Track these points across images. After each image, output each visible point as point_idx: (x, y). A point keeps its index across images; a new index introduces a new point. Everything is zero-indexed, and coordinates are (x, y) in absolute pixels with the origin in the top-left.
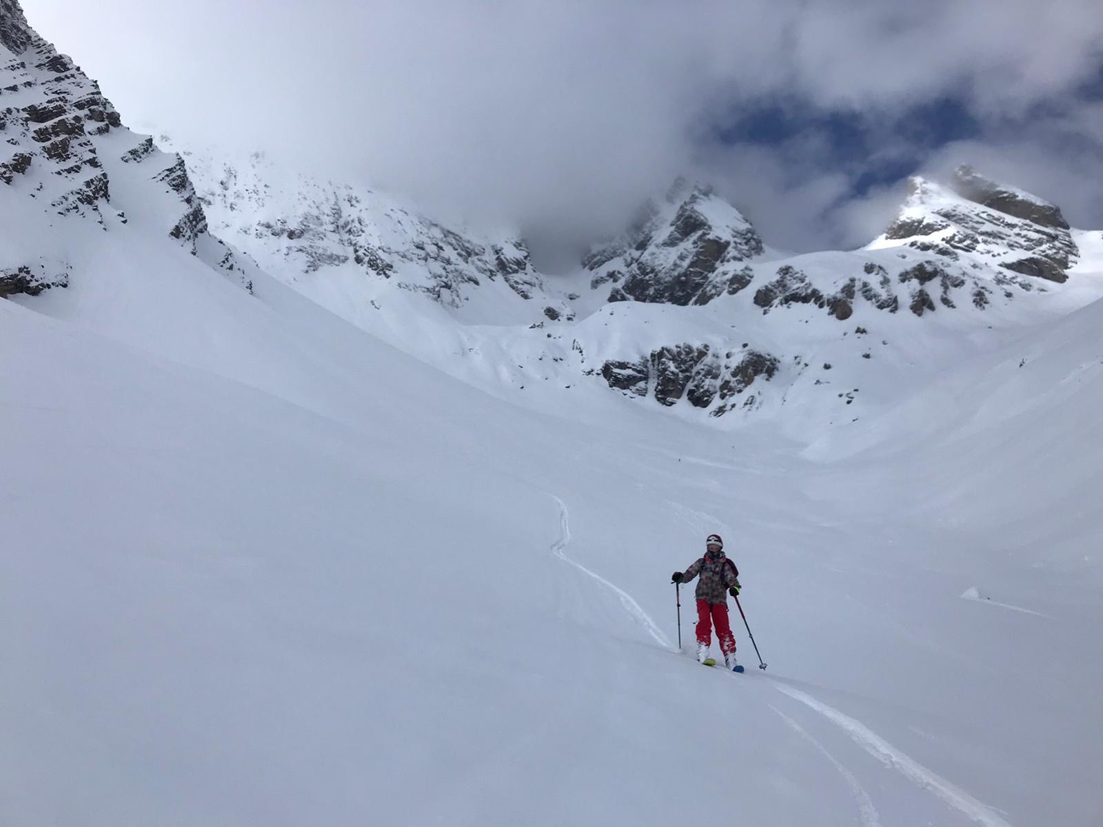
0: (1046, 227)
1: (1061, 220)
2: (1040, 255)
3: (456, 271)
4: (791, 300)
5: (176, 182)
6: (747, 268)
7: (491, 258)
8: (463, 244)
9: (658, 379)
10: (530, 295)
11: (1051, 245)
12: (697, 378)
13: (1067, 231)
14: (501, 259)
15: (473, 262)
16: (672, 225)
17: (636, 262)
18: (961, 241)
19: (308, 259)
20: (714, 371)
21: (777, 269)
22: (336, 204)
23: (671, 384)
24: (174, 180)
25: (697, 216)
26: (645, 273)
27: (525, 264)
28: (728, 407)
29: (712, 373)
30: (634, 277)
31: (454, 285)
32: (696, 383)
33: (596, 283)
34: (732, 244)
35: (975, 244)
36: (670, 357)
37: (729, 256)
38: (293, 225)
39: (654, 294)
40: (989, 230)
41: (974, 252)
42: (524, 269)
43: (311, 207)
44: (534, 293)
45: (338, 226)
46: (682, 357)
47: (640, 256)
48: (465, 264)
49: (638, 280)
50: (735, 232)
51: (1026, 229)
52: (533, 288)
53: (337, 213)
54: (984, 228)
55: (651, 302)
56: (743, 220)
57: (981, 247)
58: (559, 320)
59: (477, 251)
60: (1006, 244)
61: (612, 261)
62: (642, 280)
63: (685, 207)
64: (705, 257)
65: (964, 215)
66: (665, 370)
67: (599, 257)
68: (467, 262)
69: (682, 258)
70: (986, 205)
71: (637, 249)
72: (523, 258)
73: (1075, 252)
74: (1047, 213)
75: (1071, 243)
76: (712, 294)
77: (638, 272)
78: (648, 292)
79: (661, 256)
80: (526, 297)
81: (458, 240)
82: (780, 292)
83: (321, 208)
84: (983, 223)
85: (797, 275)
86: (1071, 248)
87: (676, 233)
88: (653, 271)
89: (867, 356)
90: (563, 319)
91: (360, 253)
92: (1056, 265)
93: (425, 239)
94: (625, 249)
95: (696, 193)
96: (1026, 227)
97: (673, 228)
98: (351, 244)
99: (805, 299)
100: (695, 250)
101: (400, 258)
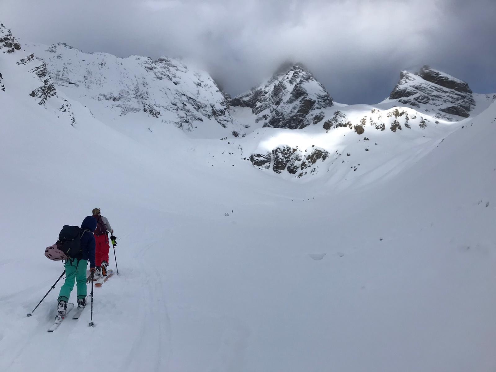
0: (461, 92)
1: (469, 89)
2: (457, 105)
3: (192, 115)
4: (339, 126)
5: (40, 73)
6: (322, 112)
7: (209, 109)
8: (197, 104)
9: (275, 161)
10: (226, 126)
11: (463, 101)
12: (291, 161)
13: (471, 94)
14: (214, 110)
15: (201, 111)
16: (291, 94)
17: (275, 110)
18: (422, 99)
19: (121, 110)
20: (299, 158)
21: (334, 112)
22: (137, 86)
23: (280, 164)
24: (39, 72)
25: (302, 89)
26: (278, 115)
27: (225, 112)
28: (304, 174)
29: (297, 159)
30: (274, 117)
31: (190, 121)
32: (291, 163)
33: (257, 120)
34: (317, 102)
35: (428, 100)
36: (280, 152)
37: (315, 107)
38: (116, 95)
39: (282, 125)
40: (435, 94)
41: (428, 104)
42: (224, 114)
43: (125, 87)
44: (229, 125)
45: (137, 96)
46: (285, 151)
47: (277, 108)
48: (197, 112)
49: (275, 119)
50: (319, 96)
51: (452, 94)
52: (228, 123)
53: (137, 89)
54: (433, 94)
55: (281, 128)
56: (324, 91)
57: (431, 102)
58: (239, 137)
59: (203, 106)
60: (442, 100)
61: (265, 110)
62: (277, 119)
63: (297, 86)
64: (305, 108)
65: (424, 87)
66: (277, 157)
67: (259, 109)
68: (198, 111)
69: (294, 108)
70: (435, 83)
71: (276, 105)
72: (224, 109)
73: (474, 103)
74: (462, 86)
75: (472, 100)
76: (307, 124)
77: (275, 115)
78: (279, 124)
79: (286, 108)
80: (224, 127)
81: (194, 102)
82: (334, 123)
83: (130, 87)
84: (433, 91)
85: (342, 115)
86: (472, 101)
87: (293, 97)
88: (282, 114)
89: (367, 150)
90: (240, 136)
91: (146, 107)
92: (464, 110)
93: (177, 101)
94: (271, 105)
95: (302, 79)
96: (452, 93)
97: (291, 95)
98: (143, 103)
99: (345, 126)
100: (300, 104)
101: (164, 109)
